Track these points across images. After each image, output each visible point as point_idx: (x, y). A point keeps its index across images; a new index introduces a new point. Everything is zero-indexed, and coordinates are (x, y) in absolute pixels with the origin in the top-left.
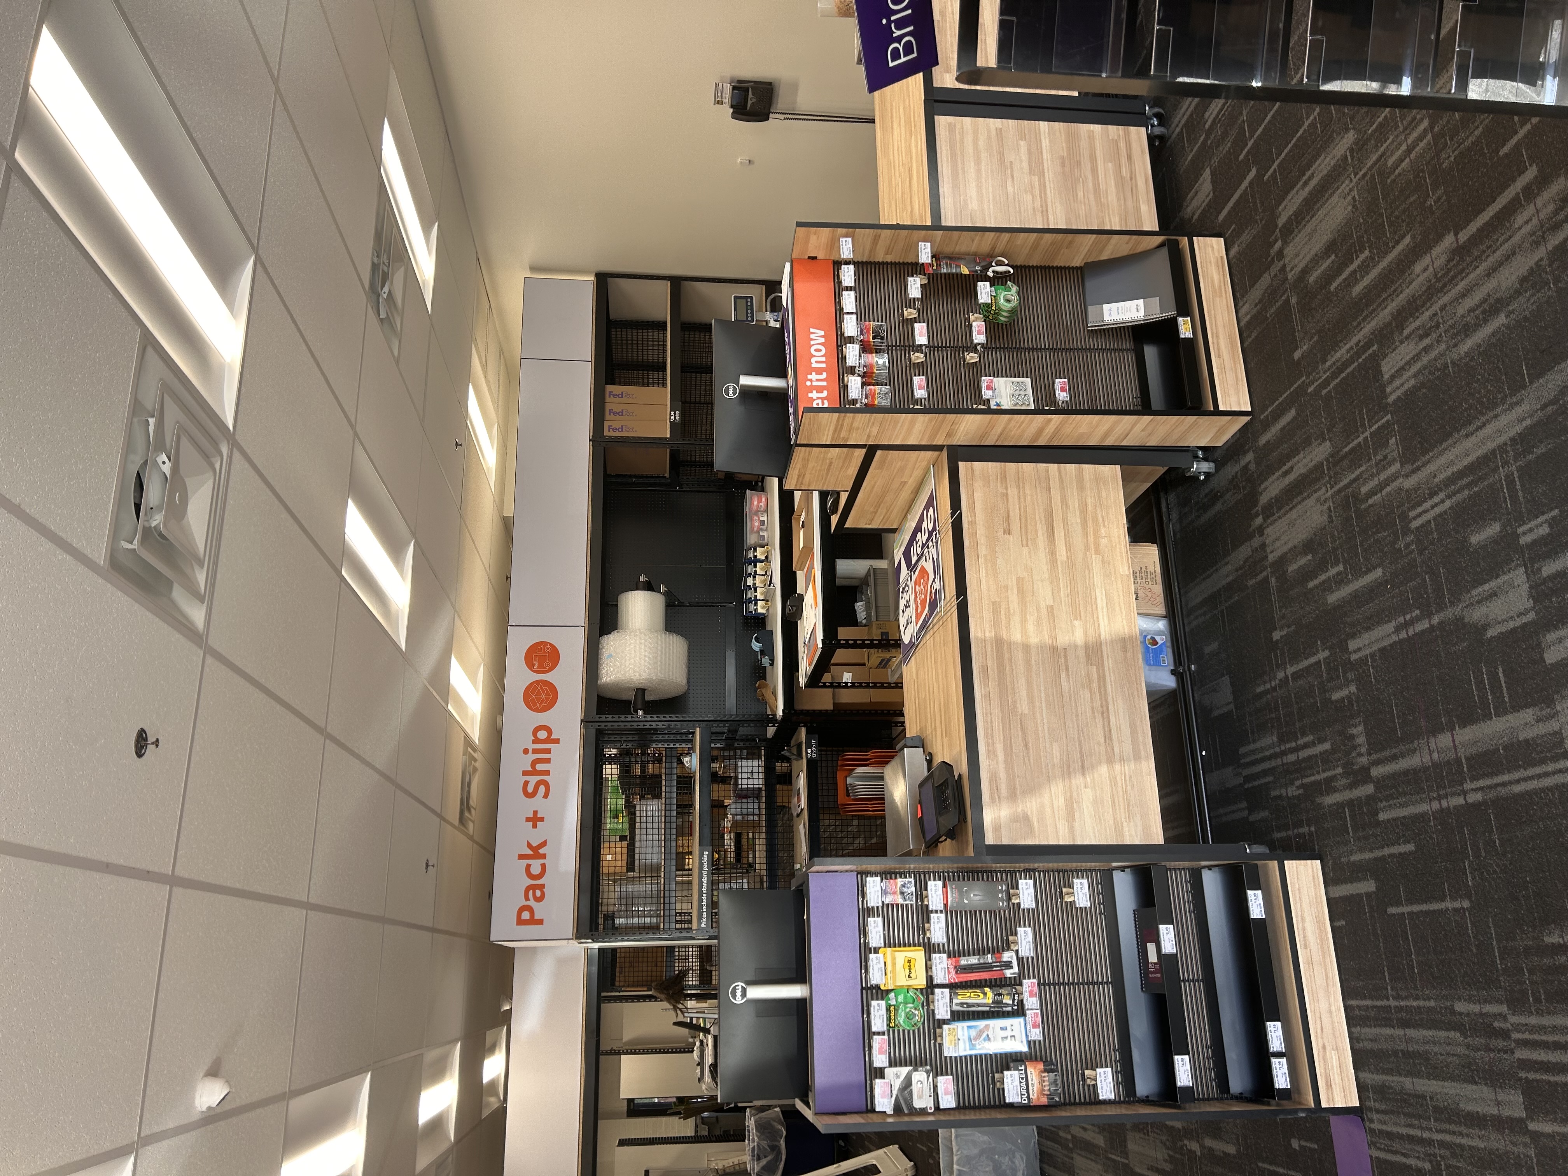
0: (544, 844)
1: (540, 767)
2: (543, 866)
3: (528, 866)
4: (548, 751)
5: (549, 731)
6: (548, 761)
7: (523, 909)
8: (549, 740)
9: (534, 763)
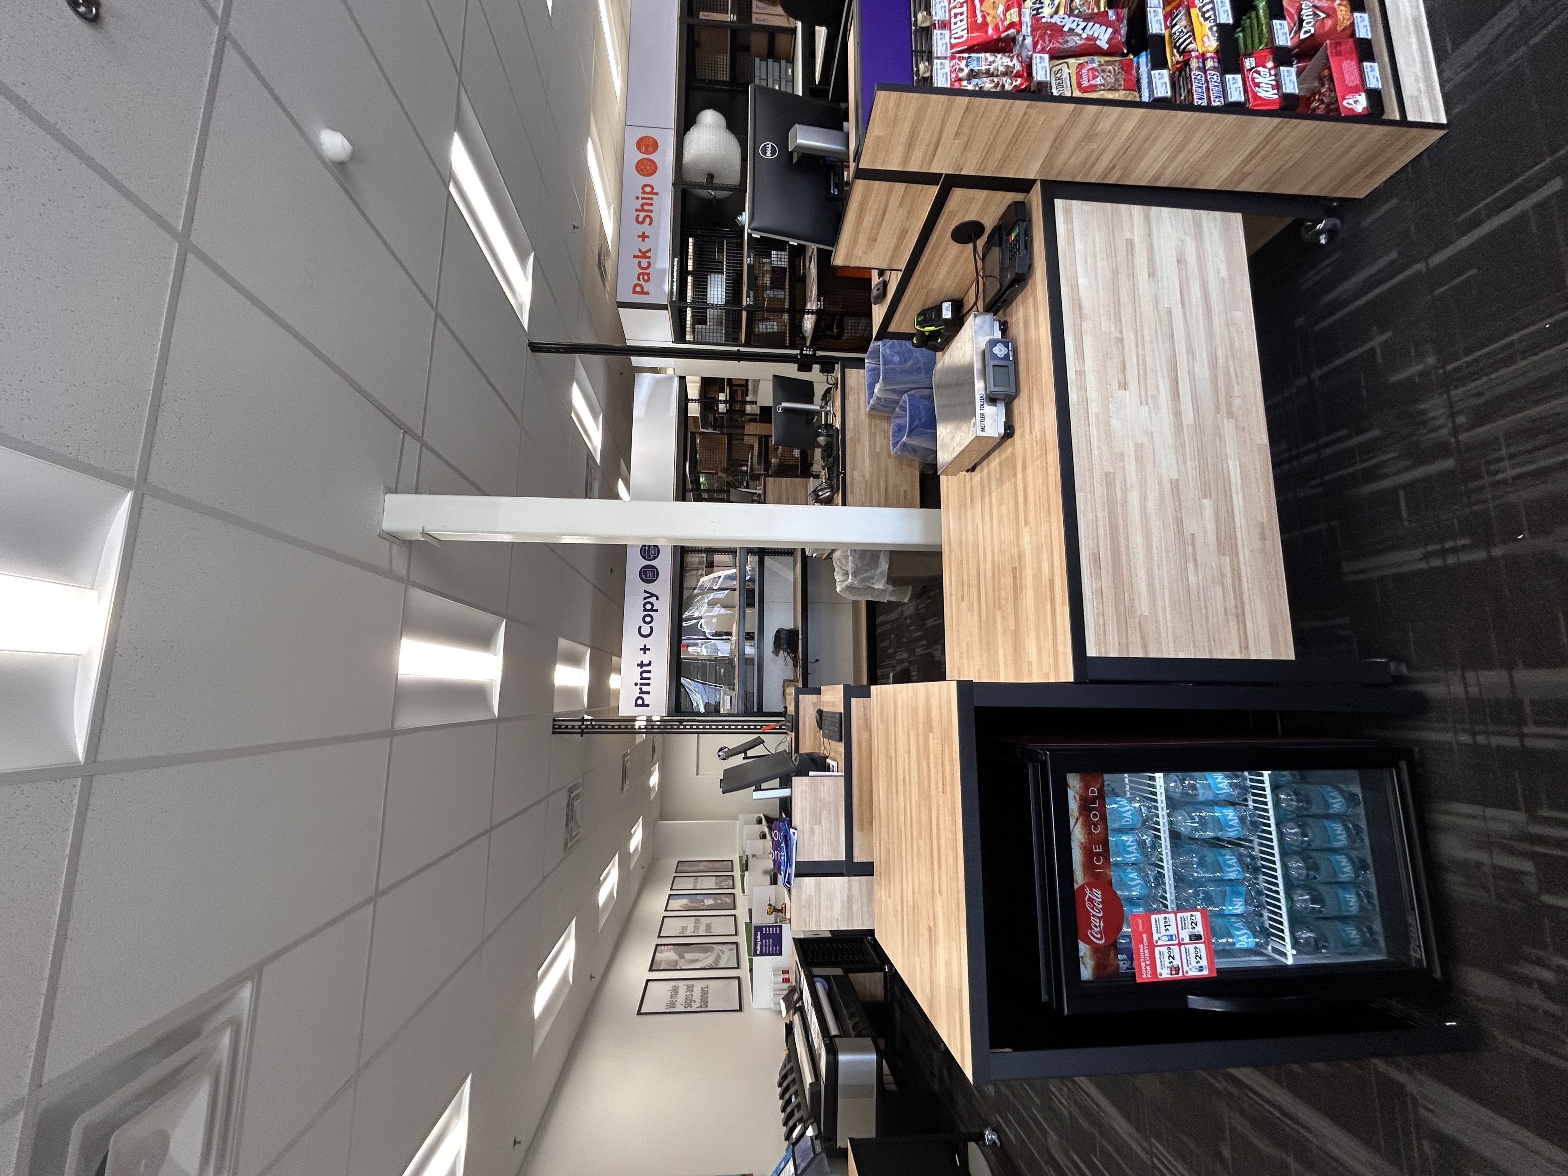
0: (649, 250)
1: (646, 207)
2: (649, 263)
3: (640, 263)
4: (652, 199)
5: (652, 188)
6: (651, 204)
7: (636, 285)
8: (652, 193)
9: (643, 205)
